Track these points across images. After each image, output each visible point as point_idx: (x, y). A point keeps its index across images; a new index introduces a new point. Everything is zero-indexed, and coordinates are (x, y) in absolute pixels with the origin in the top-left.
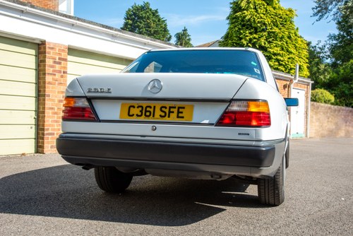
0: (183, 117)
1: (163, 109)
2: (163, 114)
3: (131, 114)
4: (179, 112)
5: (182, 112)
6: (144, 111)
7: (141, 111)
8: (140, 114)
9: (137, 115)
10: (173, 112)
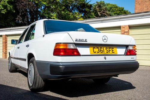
0: (114, 52)
1: (107, 49)
2: (107, 51)
3: (95, 51)
4: (112, 50)
5: (113, 50)
6: (100, 50)
7: (99, 50)
8: (98, 51)
9: (98, 52)
10: (110, 50)
